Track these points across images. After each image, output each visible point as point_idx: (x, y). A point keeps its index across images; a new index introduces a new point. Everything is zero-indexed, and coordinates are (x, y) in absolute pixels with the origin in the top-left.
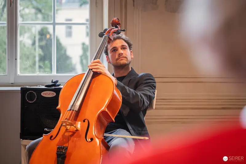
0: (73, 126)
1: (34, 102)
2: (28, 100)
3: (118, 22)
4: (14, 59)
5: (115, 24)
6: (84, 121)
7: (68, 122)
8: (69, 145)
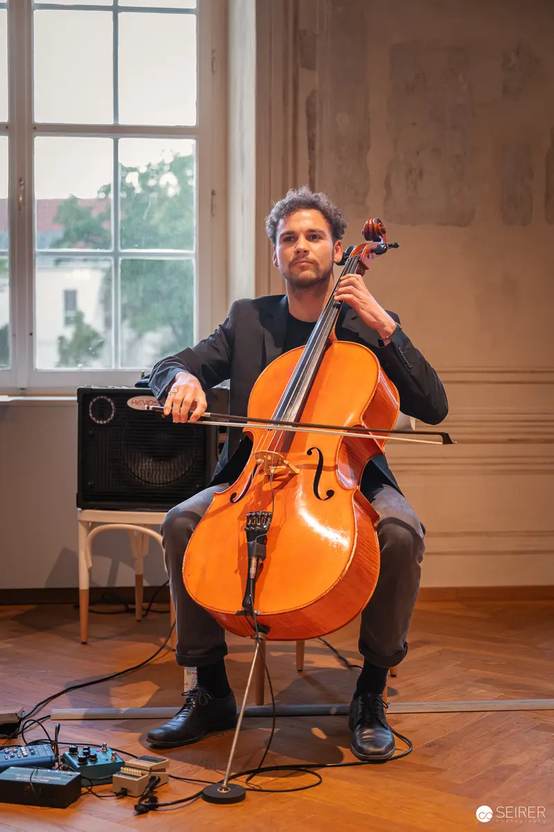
0: (283, 463)
1: (110, 421)
2: (94, 419)
3: (380, 228)
4: (27, 334)
5: (372, 234)
6: (309, 453)
7: (268, 454)
8: (275, 509)
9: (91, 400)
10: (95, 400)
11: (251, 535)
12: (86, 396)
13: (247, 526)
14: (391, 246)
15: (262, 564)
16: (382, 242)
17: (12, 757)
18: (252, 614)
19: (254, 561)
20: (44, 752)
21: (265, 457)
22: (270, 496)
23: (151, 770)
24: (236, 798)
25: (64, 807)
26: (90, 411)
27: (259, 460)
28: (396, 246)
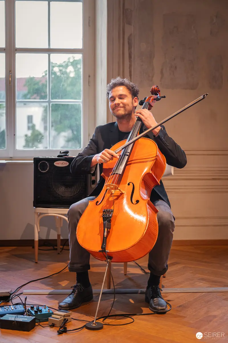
0: (118, 189)
1: (47, 171)
2: (40, 170)
3: (158, 89)
4: (13, 135)
5: (155, 92)
6: (129, 184)
7: (112, 185)
8: (115, 208)
9: (39, 162)
10: (41, 162)
11: (105, 219)
12: (37, 161)
13: (103, 215)
14: (162, 97)
15: (109, 231)
16: (158, 96)
17: (7, 310)
18: (105, 251)
19: (106, 230)
20: (20, 308)
21: (110, 186)
22: (113, 203)
23: (64, 316)
24: (99, 328)
25: (28, 331)
26: (39, 167)
27: (108, 188)
28: (164, 97)
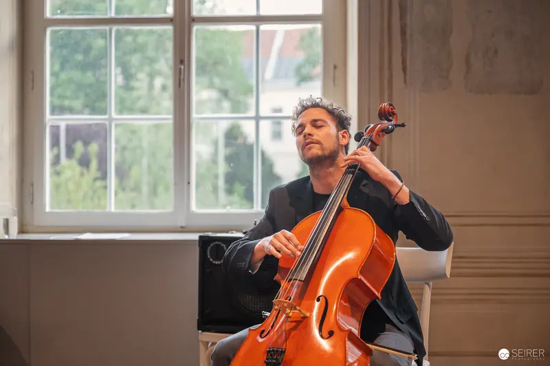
0: (295, 309)
2: (211, 260)
3: (390, 110)
4: (186, 183)
5: (384, 115)
6: (318, 300)
7: (284, 302)
8: (288, 346)
9: (209, 245)
10: (212, 245)
12: (204, 242)
13: (267, 359)
14: (398, 126)
16: (392, 122)
26: (208, 253)
28: (403, 125)
